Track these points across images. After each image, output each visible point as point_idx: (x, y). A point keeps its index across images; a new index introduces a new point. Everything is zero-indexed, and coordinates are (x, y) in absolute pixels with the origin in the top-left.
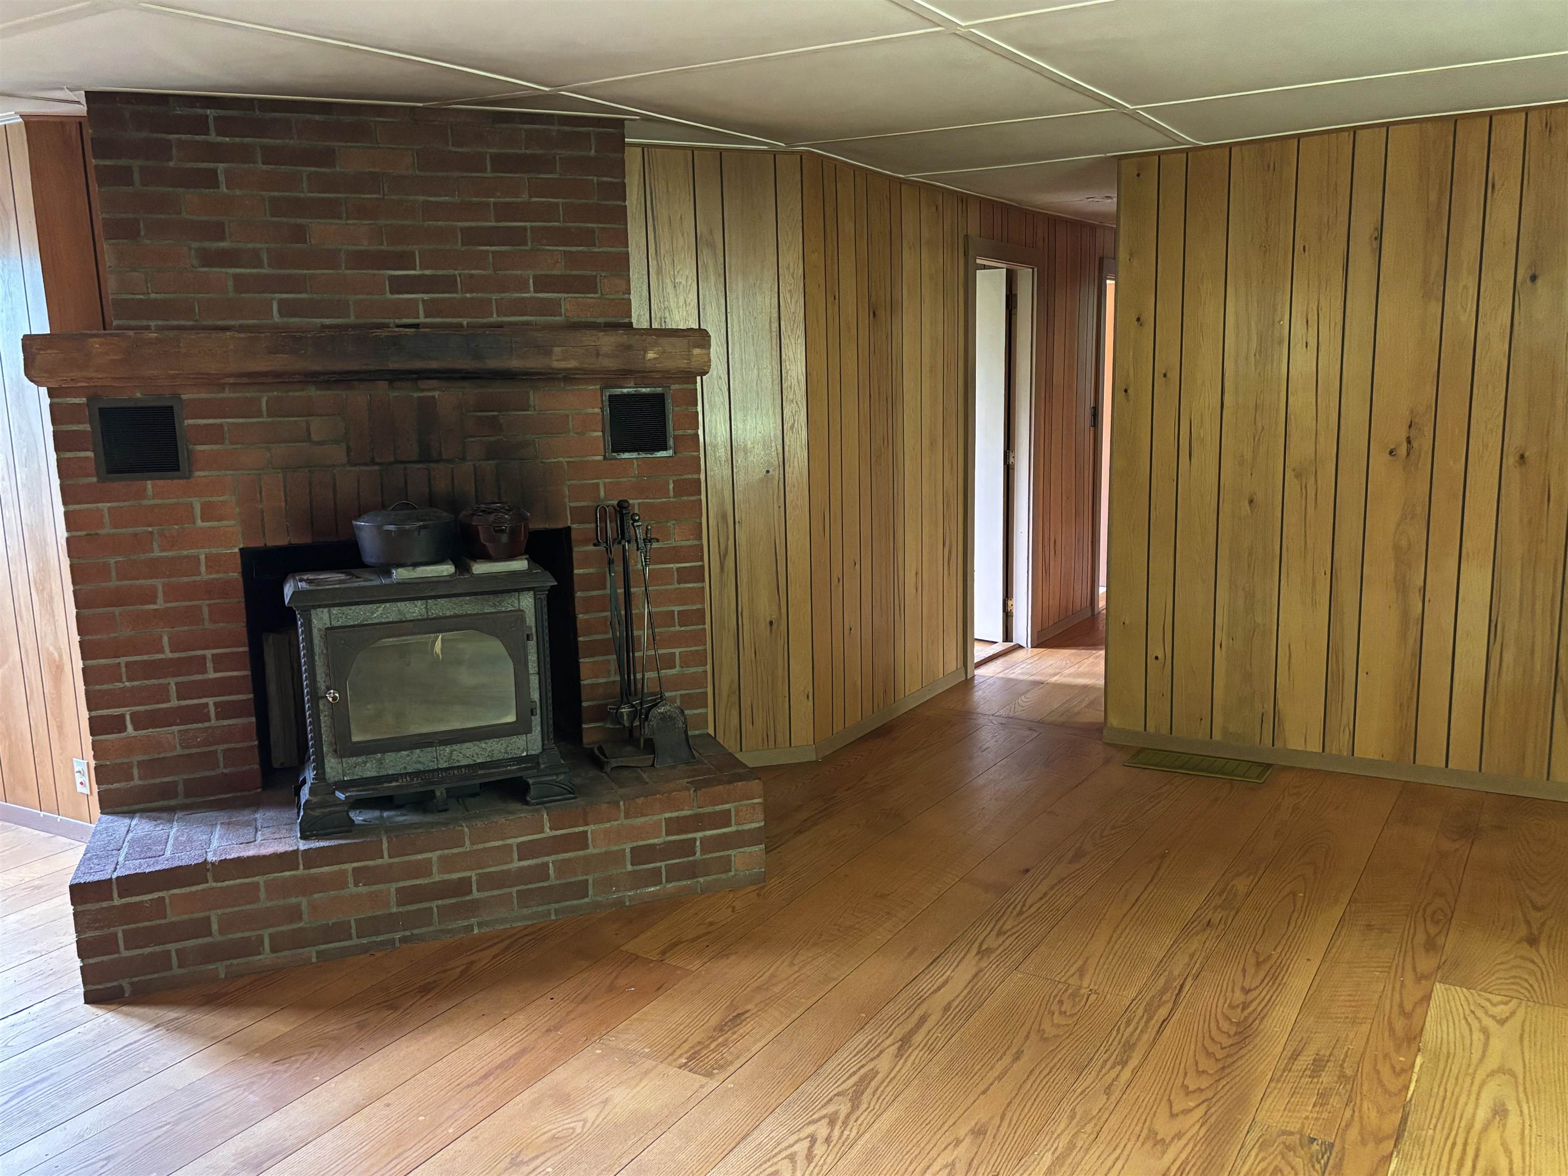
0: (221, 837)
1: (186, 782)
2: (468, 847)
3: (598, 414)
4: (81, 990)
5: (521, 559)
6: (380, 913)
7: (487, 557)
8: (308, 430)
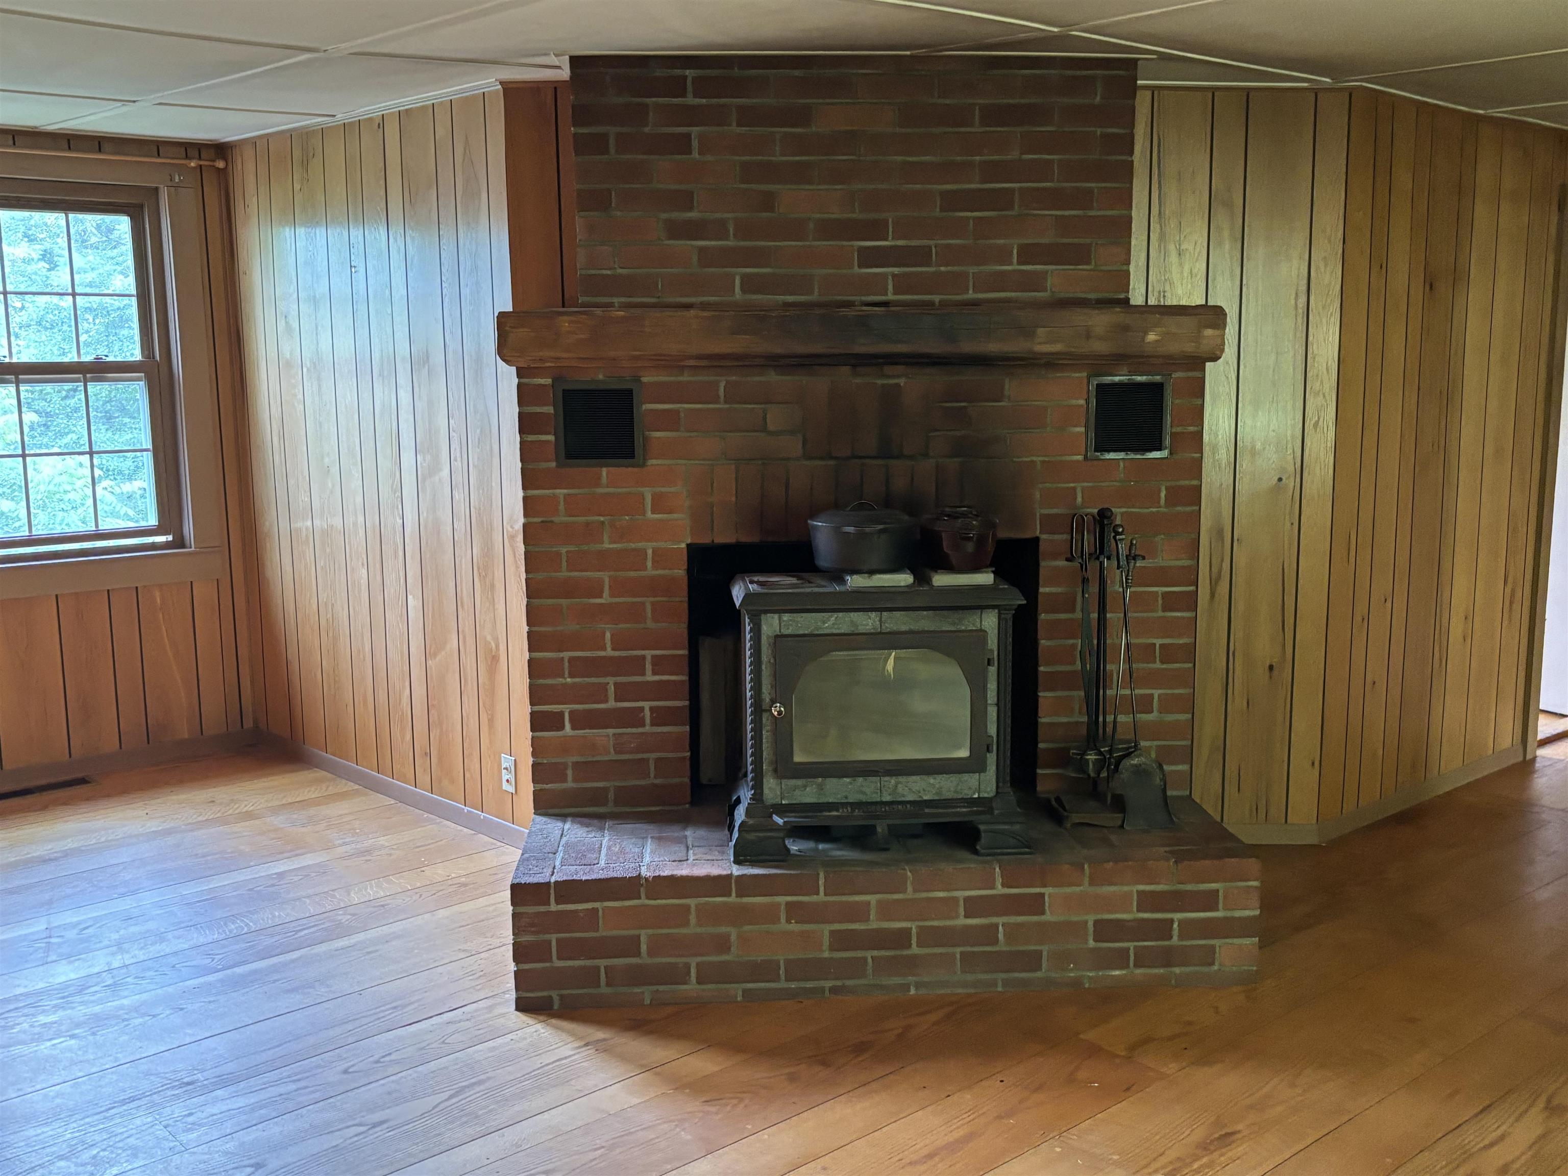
0: (653, 852)
1: (618, 789)
2: (910, 894)
3: (1082, 406)
4: (512, 995)
5: (987, 572)
6: (811, 956)
7: (950, 568)
8: (765, 419)
